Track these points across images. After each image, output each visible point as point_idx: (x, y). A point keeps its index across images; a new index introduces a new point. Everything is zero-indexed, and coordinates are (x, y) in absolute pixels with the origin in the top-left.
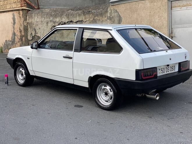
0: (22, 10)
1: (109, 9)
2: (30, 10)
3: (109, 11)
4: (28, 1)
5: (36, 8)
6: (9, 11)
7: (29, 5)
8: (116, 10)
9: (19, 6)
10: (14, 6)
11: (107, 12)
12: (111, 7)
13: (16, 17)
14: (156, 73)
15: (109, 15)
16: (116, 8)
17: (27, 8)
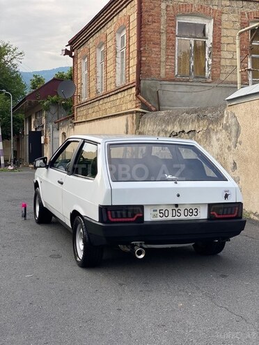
0: (137, 112)
1: (225, 112)
2: (145, 113)
3: (226, 116)
4: (143, 99)
5: (153, 109)
6: (123, 114)
7: (144, 105)
8: (234, 114)
9: (134, 106)
10: (129, 106)
11: (222, 116)
12: (228, 108)
13: (129, 124)
14: (141, 215)
15: (225, 122)
16: (233, 109)
17: (141, 110)
